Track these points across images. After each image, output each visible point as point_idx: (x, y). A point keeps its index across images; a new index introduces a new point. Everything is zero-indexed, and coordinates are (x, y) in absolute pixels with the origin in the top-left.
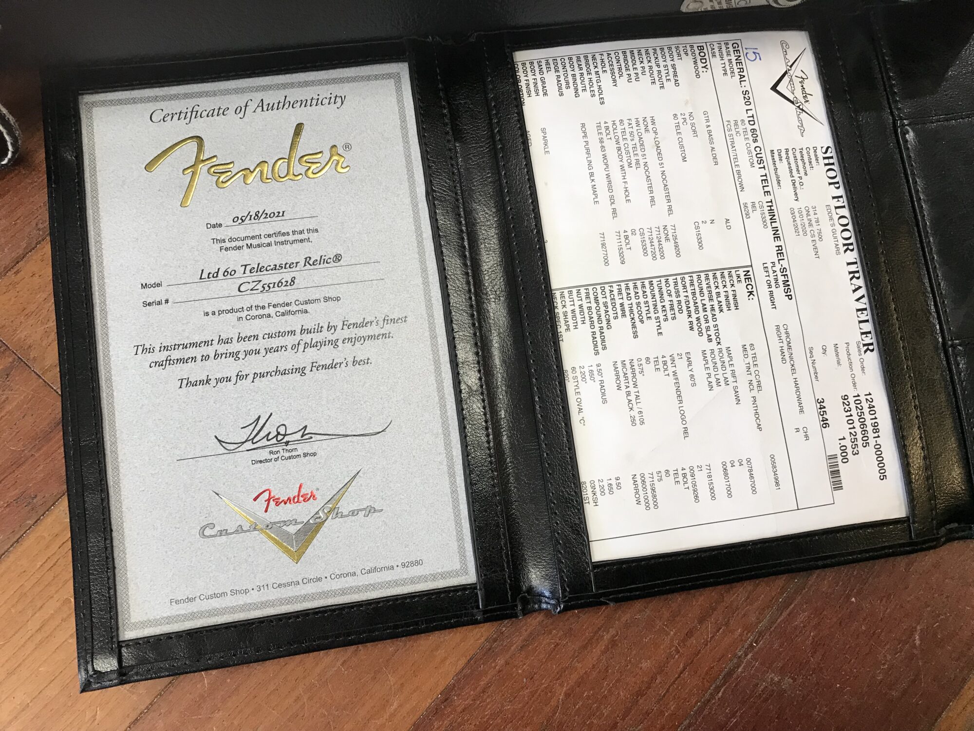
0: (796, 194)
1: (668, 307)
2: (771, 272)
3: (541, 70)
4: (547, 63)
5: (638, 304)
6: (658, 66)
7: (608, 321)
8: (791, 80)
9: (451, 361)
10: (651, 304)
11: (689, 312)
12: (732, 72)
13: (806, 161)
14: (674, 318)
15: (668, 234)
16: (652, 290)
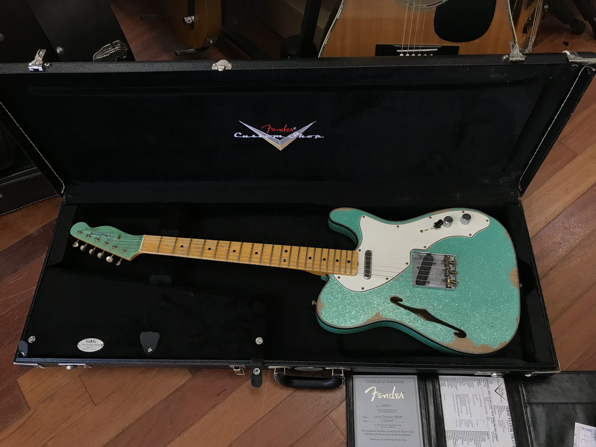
0: (499, 417)
1: (470, 439)
2: (493, 434)
3: (444, 381)
4: (446, 379)
5: (464, 437)
6: (470, 383)
7: (457, 440)
8: (499, 389)
9: (423, 443)
10: (466, 437)
11: (475, 440)
12: (486, 386)
13: (502, 409)
14: (471, 441)
15: (470, 422)
16: (467, 434)
